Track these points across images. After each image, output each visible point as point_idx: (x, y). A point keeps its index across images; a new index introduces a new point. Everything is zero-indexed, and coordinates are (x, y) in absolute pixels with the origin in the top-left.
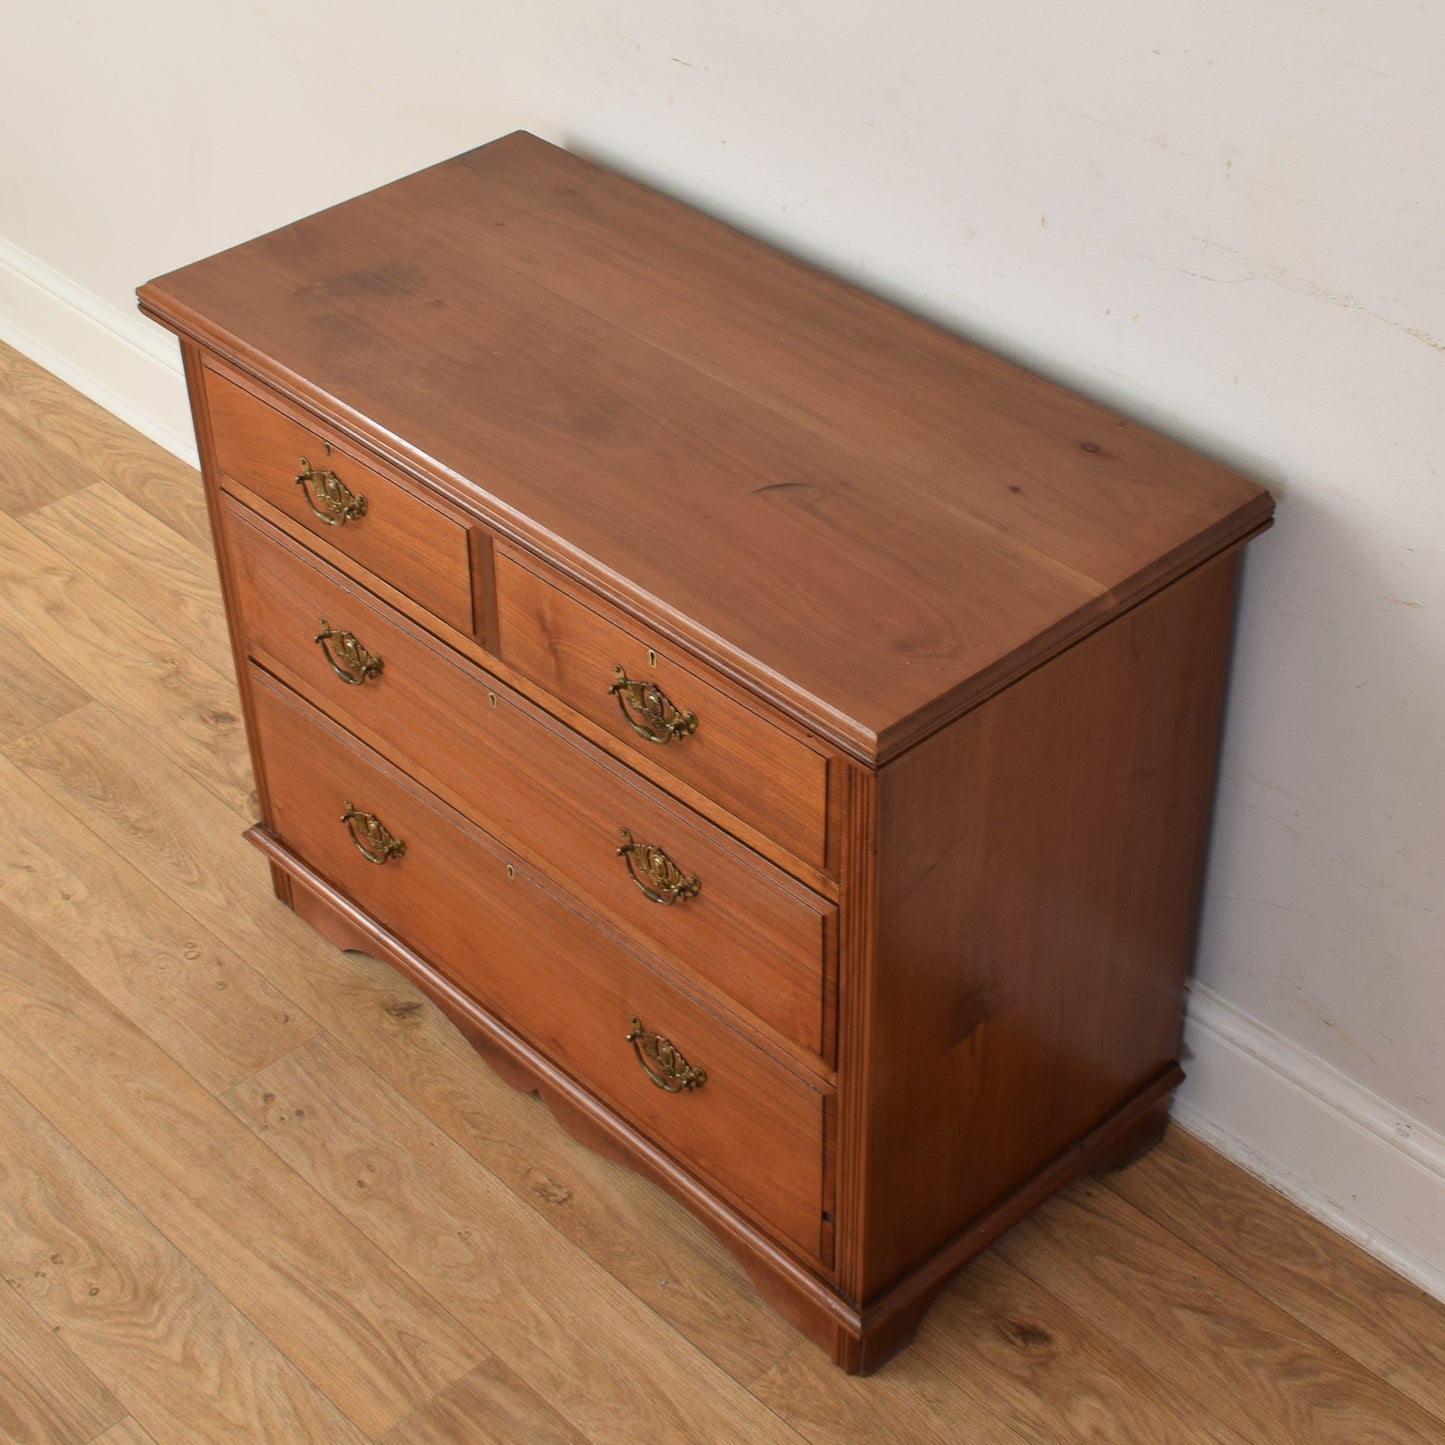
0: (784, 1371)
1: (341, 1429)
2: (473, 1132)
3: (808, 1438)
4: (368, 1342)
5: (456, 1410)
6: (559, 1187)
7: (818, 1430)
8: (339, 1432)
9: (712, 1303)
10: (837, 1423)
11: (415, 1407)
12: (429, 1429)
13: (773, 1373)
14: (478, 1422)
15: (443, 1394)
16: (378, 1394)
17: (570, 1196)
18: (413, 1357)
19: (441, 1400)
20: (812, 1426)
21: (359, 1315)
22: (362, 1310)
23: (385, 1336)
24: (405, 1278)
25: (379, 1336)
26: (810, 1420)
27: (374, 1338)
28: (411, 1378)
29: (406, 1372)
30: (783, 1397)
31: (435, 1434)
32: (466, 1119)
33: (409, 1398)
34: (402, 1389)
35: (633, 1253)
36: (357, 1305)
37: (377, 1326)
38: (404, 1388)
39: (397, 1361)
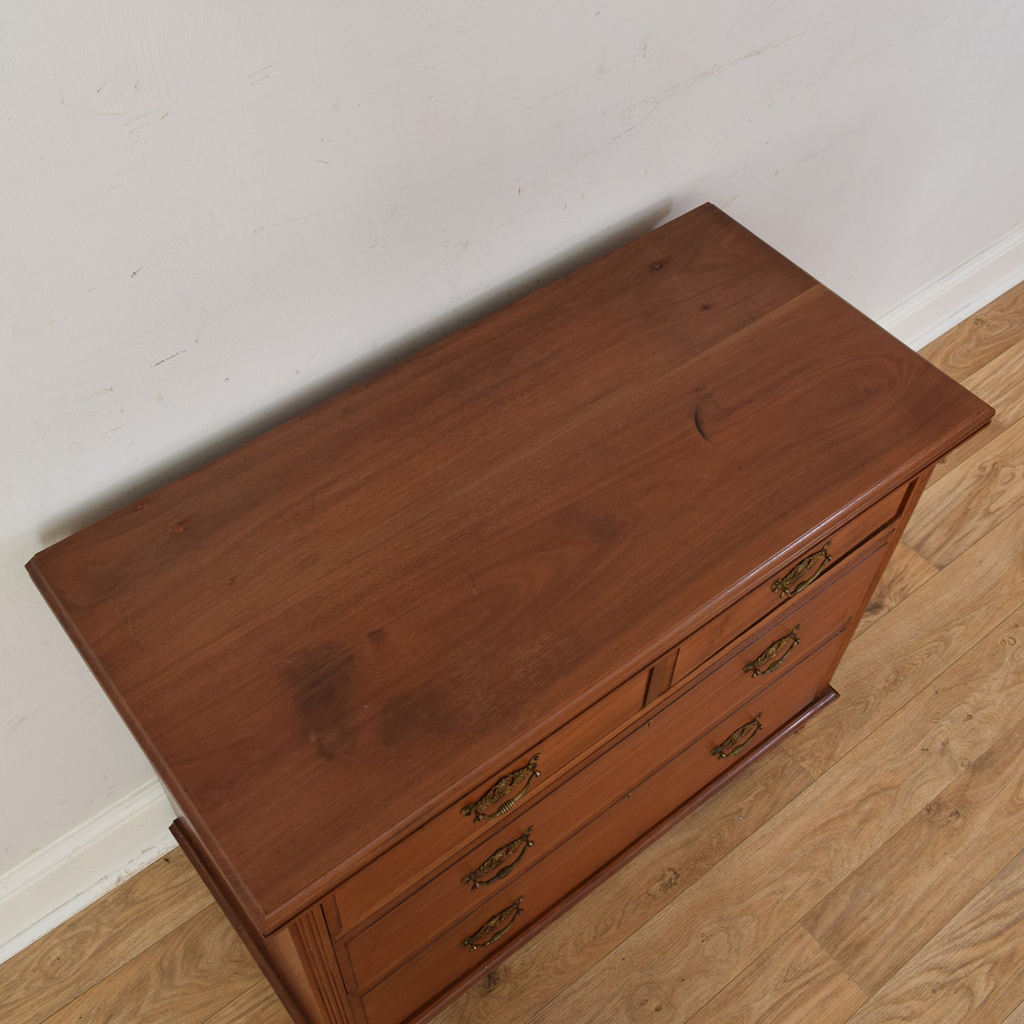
0: (803, 759)
1: (862, 1019)
2: (613, 930)
3: (847, 751)
4: (794, 1002)
5: (843, 945)
6: (664, 876)
7: (841, 747)
8: (864, 1020)
9: (755, 793)
10: (836, 736)
11: (842, 971)
12: (857, 962)
13: (803, 765)
14: (850, 932)
15: (832, 953)
16: (835, 994)
17: (671, 869)
18: (804, 973)
19: (835, 954)
20: (839, 749)
21: (772, 1009)
22: (767, 1007)
23: (788, 991)
24: (739, 979)
25: (789, 995)
26: (836, 749)
27: (790, 999)
28: (819, 974)
29: (815, 977)
30: (821, 761)
31: (861, 958)
32: (601, 935)
33: (834, 975)
34: (829, 979)
35: (719, 834)
36: (763, 1010)
37: (780, 996)
38: (828, 978)
39: (806, 983)
